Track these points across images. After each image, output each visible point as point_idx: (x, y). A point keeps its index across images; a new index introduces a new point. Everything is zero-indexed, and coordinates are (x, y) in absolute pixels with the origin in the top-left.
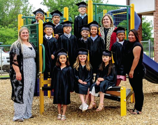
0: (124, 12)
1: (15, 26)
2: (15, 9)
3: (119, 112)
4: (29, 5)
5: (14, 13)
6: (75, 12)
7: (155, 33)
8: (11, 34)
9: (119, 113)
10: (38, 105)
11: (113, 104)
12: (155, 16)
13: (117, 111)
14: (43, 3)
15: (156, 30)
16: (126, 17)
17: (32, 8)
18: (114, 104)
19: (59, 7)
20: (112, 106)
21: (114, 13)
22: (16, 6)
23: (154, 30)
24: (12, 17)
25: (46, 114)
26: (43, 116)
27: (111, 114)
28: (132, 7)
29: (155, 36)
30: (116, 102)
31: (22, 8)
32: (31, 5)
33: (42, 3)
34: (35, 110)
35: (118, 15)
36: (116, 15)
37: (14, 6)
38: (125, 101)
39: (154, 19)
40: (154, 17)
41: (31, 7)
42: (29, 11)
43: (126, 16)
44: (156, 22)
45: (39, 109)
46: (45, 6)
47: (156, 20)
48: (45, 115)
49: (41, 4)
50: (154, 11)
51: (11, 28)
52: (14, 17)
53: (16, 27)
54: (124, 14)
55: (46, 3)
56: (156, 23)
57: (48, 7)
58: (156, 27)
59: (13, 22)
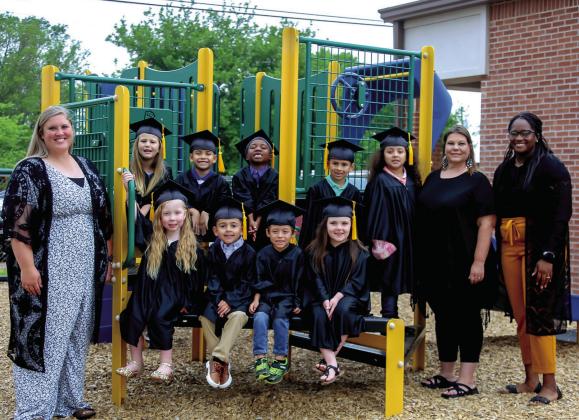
0: (400, 71)
1: (21, 111)
2: (19, 53)
3: (378, 402)
4: (68, 45)
5: (16, 66)
6: (221, 70)
7: (484, 146)
8: (8, 134)
9: (380, 407)
10: (102, 371)
11: (353, 372)
12: (485, 93)
13: (370, 398)
14: (117, 38)
15: (487, 138)
16: (406, 90)
17: (77, 51)
18: (356, 374)
19: (168, 52)
20: (350, 379)
21: (368, 74)
22: (23, 45)
23: (481, 138)
24: (11, 78)
25: (133, 405)
26: (121, 410)
27: (351, 408)
28: (425, 57)
29: (484, 157)
30: (363, 368)
31: (44, 50)
32: (76, 43)
33: (113, 38)
34: (95, 389)
35: (381, 81)
36: (374, 82)
37: (18, 45)
38: (399, 367)
39: (483, 101)
40: (483, 96)
41: (74, 48)
42: (67, 62)
43: (406, 84)
44: (489, 111)
45: (108, 387)
46: (121, 47)
47: (488, 106)
48: (130, 407)
49: (108, 39)
50: (484, 77)
51: (6, 115)
52: (17, 79)
53: (22, 115)
54: (400, 78)
55: (124, 38)
56: (488, 116)
57: (131, 52)
58: (488, 127)
59: (16, 96)
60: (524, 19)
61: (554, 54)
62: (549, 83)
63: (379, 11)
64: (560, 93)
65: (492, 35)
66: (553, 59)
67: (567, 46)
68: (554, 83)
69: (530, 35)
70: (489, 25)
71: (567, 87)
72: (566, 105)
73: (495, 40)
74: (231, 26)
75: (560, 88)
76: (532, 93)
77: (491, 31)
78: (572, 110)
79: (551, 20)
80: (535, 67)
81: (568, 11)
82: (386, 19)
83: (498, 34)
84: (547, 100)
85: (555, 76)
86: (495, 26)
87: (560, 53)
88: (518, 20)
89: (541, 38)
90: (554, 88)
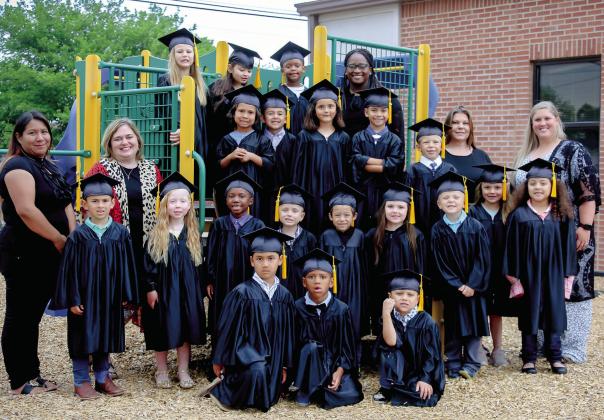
60: (434, 17)
61: (463, 48)
62: (457, 74)
63: (296, 5)
64: (468, 83)
65: (404, 31)
66: (462, 53)
67: (474, 42)
68: (462, 74)
69: (439, 31)
70: (401, 21)
71: (474, 78)
72: (474, 93)
73: (407, 35)
74: (103, 9)
75: (468, 78)
76: (442, 82)
77: (403, 26)
78: (479, 98)
79: (460, 19)
80: (445, 60)
81: (475, 11)
82: (302, 13)
83: (410, 30)
84: (456, 89)
85: (463, 68)
86: (406, 23)
87: (469, 48)
88: (428, 18)
89: (450, 35)
90: (461, 79)
